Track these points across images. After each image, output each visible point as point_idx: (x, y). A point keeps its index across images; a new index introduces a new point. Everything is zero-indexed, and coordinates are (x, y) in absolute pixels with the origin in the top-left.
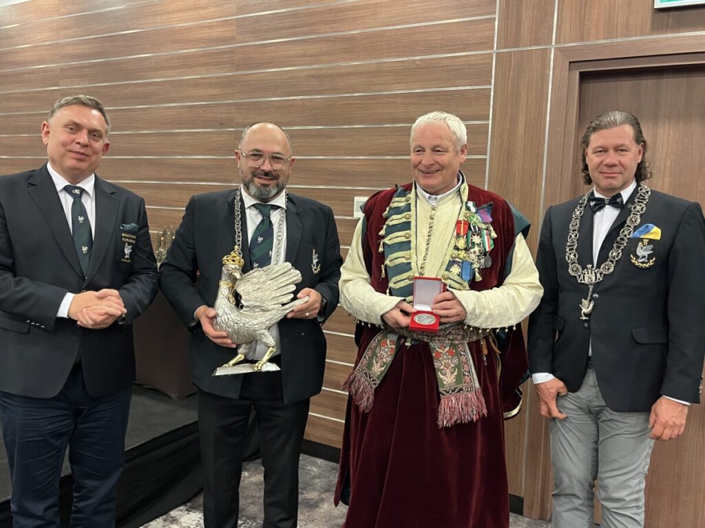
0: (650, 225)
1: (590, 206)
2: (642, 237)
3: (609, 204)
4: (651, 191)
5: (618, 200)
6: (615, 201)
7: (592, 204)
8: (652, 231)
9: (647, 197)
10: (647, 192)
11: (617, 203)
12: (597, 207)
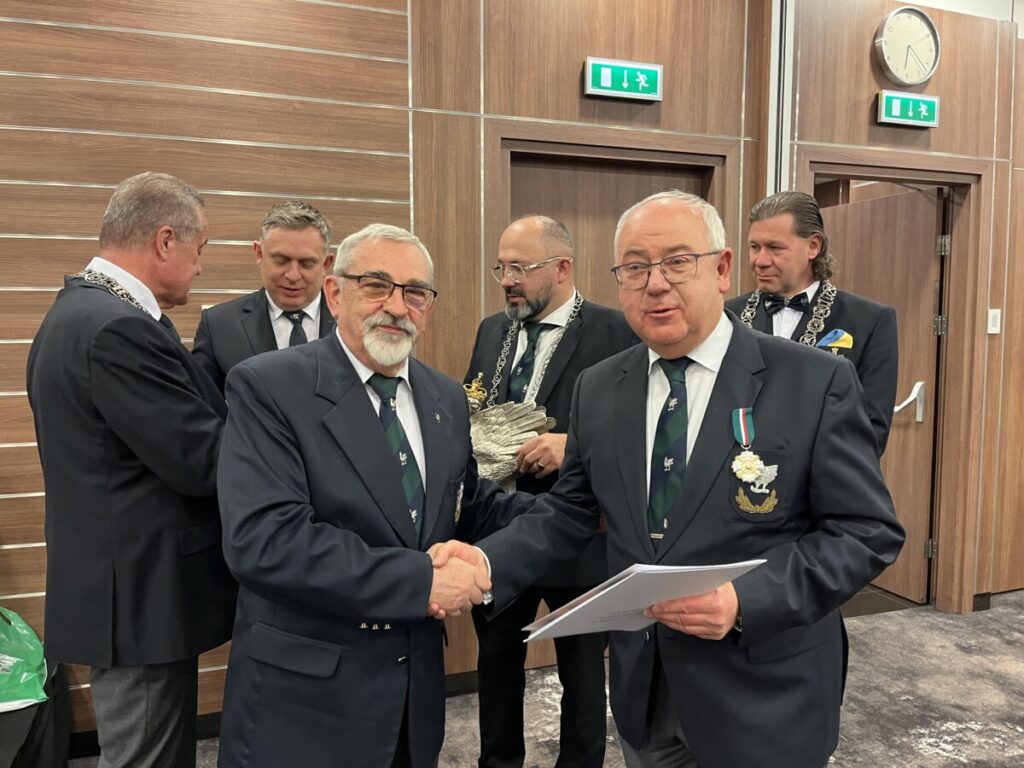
0: (839, 331)
1: (765, 307)
2: (829, 345)
3: (789, 306)
4: (838, 292)
5: (802, 301)
6: (798, 304)
7: (768, 304)
8: (842, 338)
9: (832, 299)
10: (833, 291)
11: (801, 305)
12: (774, 309)
